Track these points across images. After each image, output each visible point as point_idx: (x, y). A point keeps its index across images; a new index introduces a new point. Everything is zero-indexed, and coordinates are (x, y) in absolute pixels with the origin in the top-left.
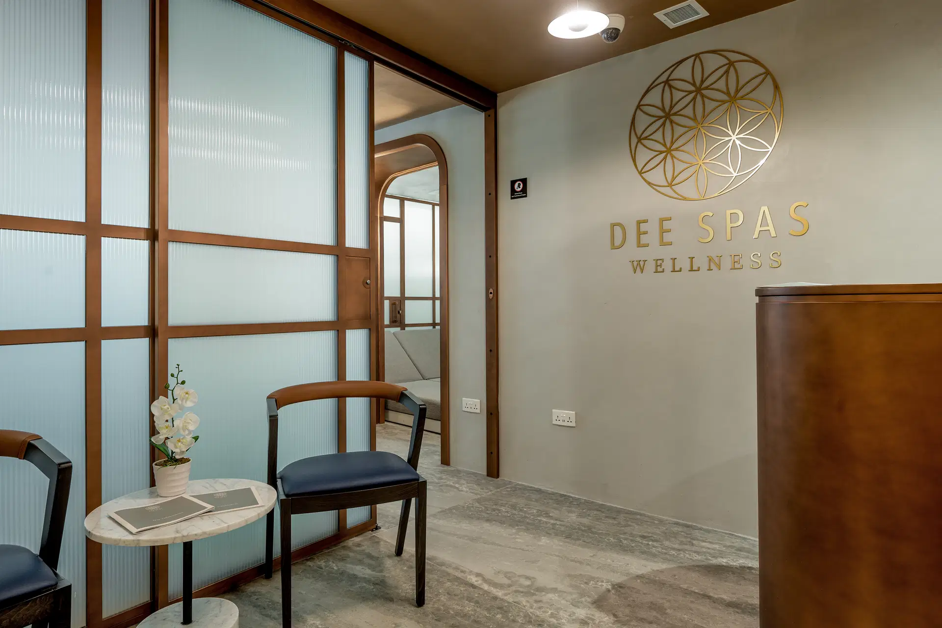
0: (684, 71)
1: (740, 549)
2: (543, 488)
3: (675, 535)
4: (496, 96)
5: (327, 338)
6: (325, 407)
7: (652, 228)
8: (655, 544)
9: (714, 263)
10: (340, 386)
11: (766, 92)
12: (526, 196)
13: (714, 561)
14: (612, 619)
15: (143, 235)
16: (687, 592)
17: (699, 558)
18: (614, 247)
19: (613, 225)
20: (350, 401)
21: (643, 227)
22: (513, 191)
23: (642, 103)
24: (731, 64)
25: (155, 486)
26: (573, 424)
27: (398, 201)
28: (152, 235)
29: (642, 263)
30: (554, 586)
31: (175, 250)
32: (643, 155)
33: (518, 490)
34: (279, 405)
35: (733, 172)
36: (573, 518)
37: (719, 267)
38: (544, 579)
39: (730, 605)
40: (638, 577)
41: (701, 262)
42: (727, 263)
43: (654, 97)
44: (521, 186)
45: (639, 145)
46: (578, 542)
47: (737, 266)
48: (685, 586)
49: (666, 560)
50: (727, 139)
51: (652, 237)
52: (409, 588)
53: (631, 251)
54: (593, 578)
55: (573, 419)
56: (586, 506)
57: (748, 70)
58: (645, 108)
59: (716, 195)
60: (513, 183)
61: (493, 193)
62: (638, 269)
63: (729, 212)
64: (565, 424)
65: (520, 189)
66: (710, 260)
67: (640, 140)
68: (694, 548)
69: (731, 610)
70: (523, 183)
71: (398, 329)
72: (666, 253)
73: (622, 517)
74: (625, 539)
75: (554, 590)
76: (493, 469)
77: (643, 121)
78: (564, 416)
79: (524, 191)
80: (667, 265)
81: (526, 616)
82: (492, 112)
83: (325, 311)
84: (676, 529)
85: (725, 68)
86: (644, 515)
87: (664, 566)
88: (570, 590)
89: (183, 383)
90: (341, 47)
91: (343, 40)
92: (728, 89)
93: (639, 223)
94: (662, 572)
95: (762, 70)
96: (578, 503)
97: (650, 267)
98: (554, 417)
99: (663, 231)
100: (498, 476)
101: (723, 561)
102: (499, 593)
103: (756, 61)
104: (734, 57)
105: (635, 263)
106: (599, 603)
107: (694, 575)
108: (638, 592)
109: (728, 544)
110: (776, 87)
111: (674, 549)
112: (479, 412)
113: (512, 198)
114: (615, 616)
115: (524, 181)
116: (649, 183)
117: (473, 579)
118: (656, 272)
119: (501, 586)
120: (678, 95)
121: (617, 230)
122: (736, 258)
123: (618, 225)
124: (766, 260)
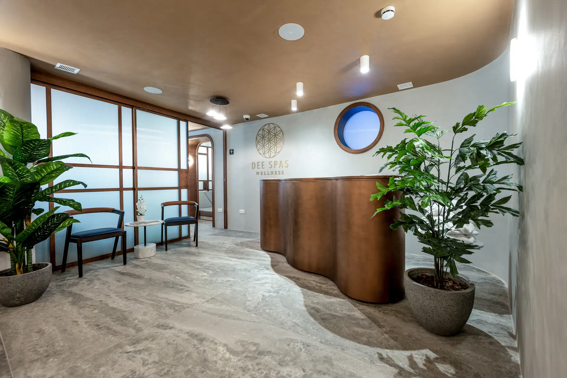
0: (266, 127)
2: (238, 230)
5: (176, 191)
6: (176, 207)
7: (260, 164)
10: (180, 202)
11: (281, 135)
15: (131, 168)
18: (253, 168)
20: (182, 206)
21: (259, 164)
22: (230, 153)
23: (258, 133)
25: (137, 220)
26: (244, 213)
27: (206, 148)
28: (134, 168)
30: (228, 243)
31: (139, 172)
32: (259, 146)
33: (231, 231)
34: (165, 206)
37: (273, 174)
41: (270, 173)
42: (274, 173)
43: (261, 132)
45: (258, 144)
50: (275, 144)
51: (260, 166)
52: (195, 245)
53: (256, 170)
55: (244, 211)
57: (278, 129)
58: (259, 135)
59: (272, 157)
60: (230, 150)
61: (225, 153)
64: (242, 213)
65: (232, 152)
66: (271, 172)
67: (258, 142)
71: (207, 191)
72: (263, 170)
76: (226, 227)
77: (259, 138)
78: (242, 211)
79: (233, 153)
80: (263, 173)
82: (225, 131)
83: (176, 185)
89: (143, 199)
90: (179, 120)
91: (179, 118)
92: (274, 133)
93: (258, 163)
95: (280, 130)
97: (260, 174)
98: (240, 212)
99: (262, 165)
100: (227, 228)
103: (279, 127)
104: (275, 125)
105: (257, 173)
110: (283, 134)
112: (222, 212)
115: (233, 150)
116: (260, 153)
117: (211, 243)
118: (261, 175)
120: (265, 133)
121: (253, 164)
122: (276, 172)
123: (254, 163)
124: (281, 173)
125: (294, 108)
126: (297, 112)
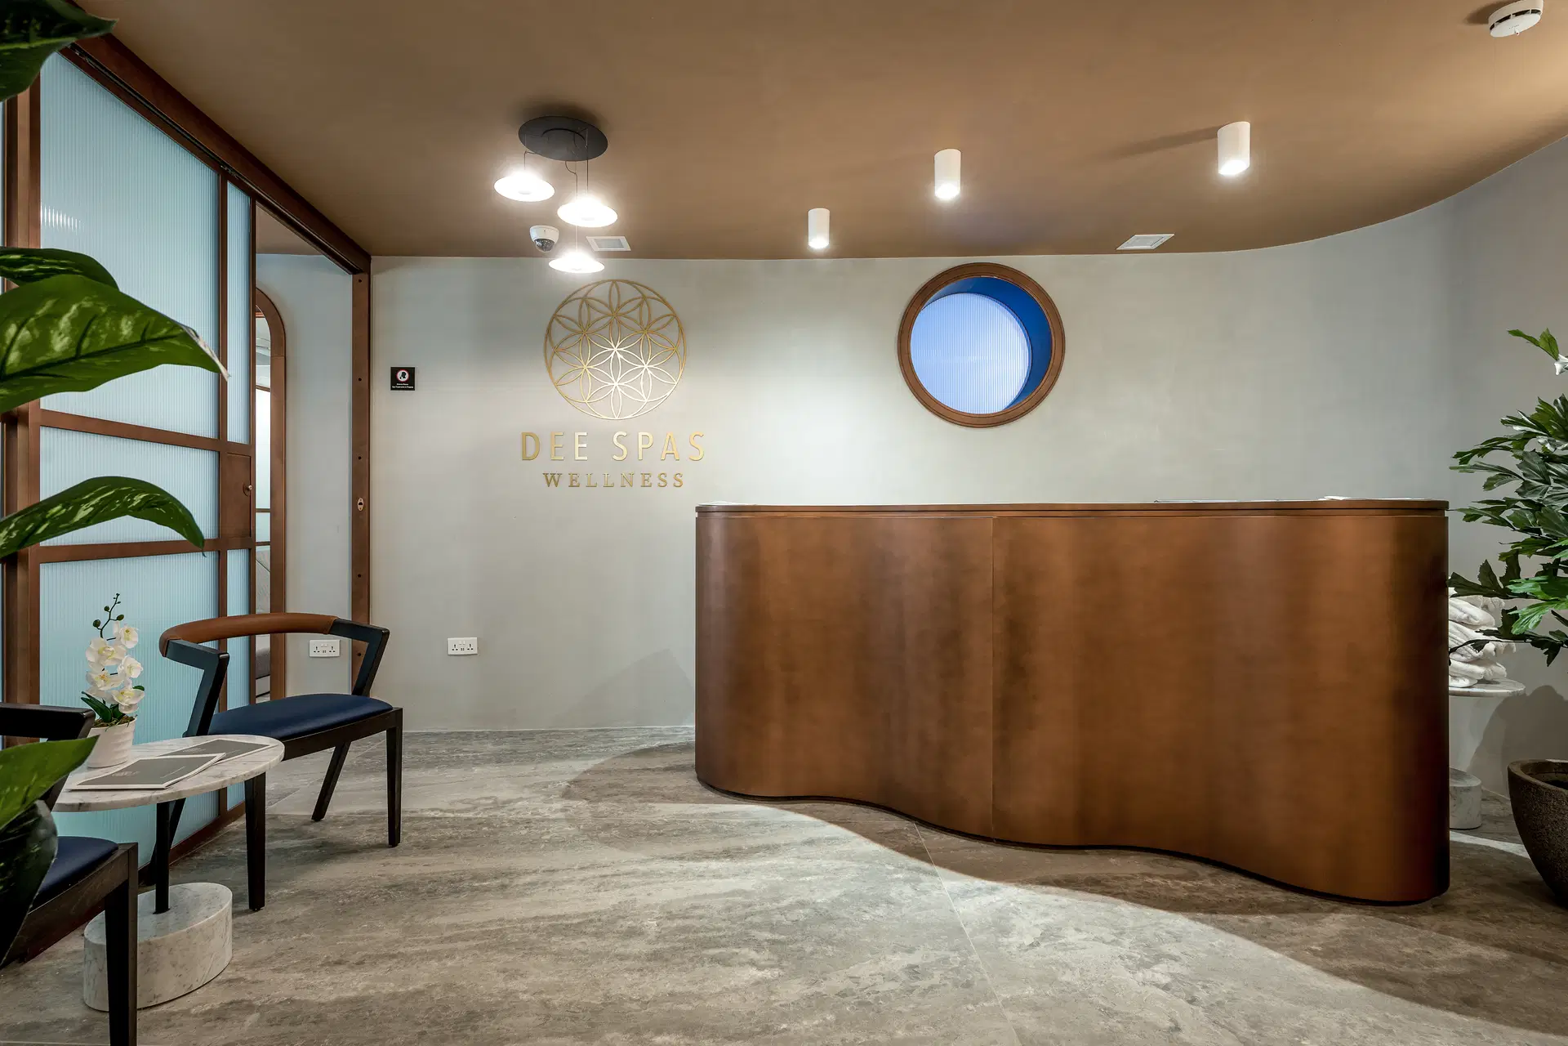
0: (600, 294)
1: (653, 736)
2: (434, 731)
3: (595, 739)
4: (370, 259)
5: (208, 561)
7: (567, 442)
8: (583, 748)
9: (628, 481)
10: (252, 620)
11: (672, 331)
12: (413, 389)
13: (638, 748)
14: (585, 801)
16: (630, 771)
17: (624, 748)
18: (525, 458)
19: (525, 435)
20: (259, 638)
21: (558, 441)
22: (394, 381)
23: (559, 313)
24: (644, 298)
26: (475, 651)
29: (556, 476)
30: (519, 796)
32: (561, 368)
35: (645, 398)
36: (490, 747)
37: (631, 484)
38: (503, 796)
39: (666, 769)
40: (585, 772)
41: (615, 480)
42: (638, 480)
43: (570, 310)
44: (407, 376)
45: (555, 356)
46: (512, 763)
47: (647, 484)
48: (627, 768)
49: (600, 757)
50: (640, 366)
53: (544, 464)
54: (549, 783)
55: (475, 646)
56: (498, 737)
57: (659, 309)
58: (561, 319)
59: (630, 416)
60: (394, 371)
61: (365, 379)
62: (553, 483)
63: (640, 434)
64: (466, 652)
65: (405, 379)
66: (623, 477)
67: (556, 350)
68: (616, 743)
69: (669, 772)
70: (409, 374)
72: (579, 469)
73: (538, 737)
74: (555, 751)
75: (521, 799)
77: (559, 333)
78: (462, 643)
79: (411, 384)
80: (582, 480)
81: (510, 821)
82: (363, 276)
84: (592, 734)
85: (639, 301)
86: (558, 731)
87: (602, 760)
88: (535, 795)
89: (120, 618)
90: (224, 176)
91: (225, 164)
92: (641, 319)
93: (553, 436)
94: (603, 764)
95: (669, 312)
96: (487, 736)
97: (565, 481)
98: (451, 647)
101: (645, 746)
102: (471, 815)
103: (664, 301)
104: (647, 293)
105: (549, 477)
106: (567, 794)
107: (629, 759)
108: (593, 781)
109: (641, 734)
110: (681, 331)
111: (602, 748)
112: (338, 655)
113: (392, 389)
114: (586, 799)
115: (411, 371)
116: (564, 396)
118: (571, 486)
119: (468, 810)
121: (530, 441)
122: (646, 477)
123: (531, 435)
124: (670, 480)
125: (819, 241)
126: (827, 255)
